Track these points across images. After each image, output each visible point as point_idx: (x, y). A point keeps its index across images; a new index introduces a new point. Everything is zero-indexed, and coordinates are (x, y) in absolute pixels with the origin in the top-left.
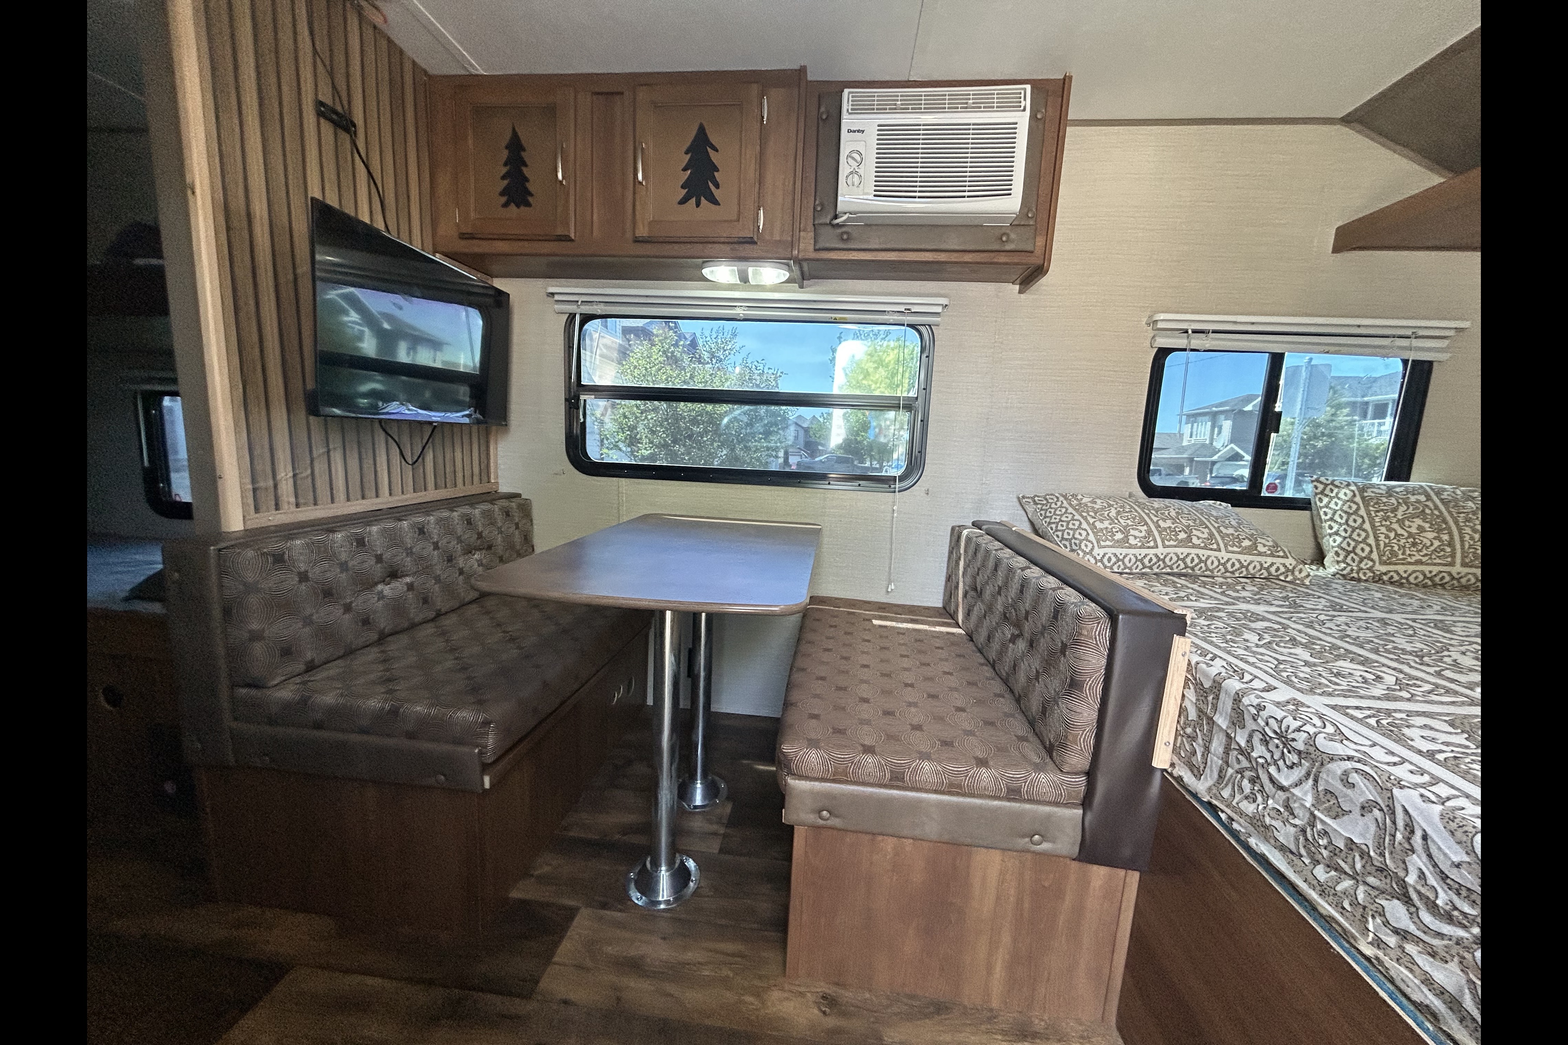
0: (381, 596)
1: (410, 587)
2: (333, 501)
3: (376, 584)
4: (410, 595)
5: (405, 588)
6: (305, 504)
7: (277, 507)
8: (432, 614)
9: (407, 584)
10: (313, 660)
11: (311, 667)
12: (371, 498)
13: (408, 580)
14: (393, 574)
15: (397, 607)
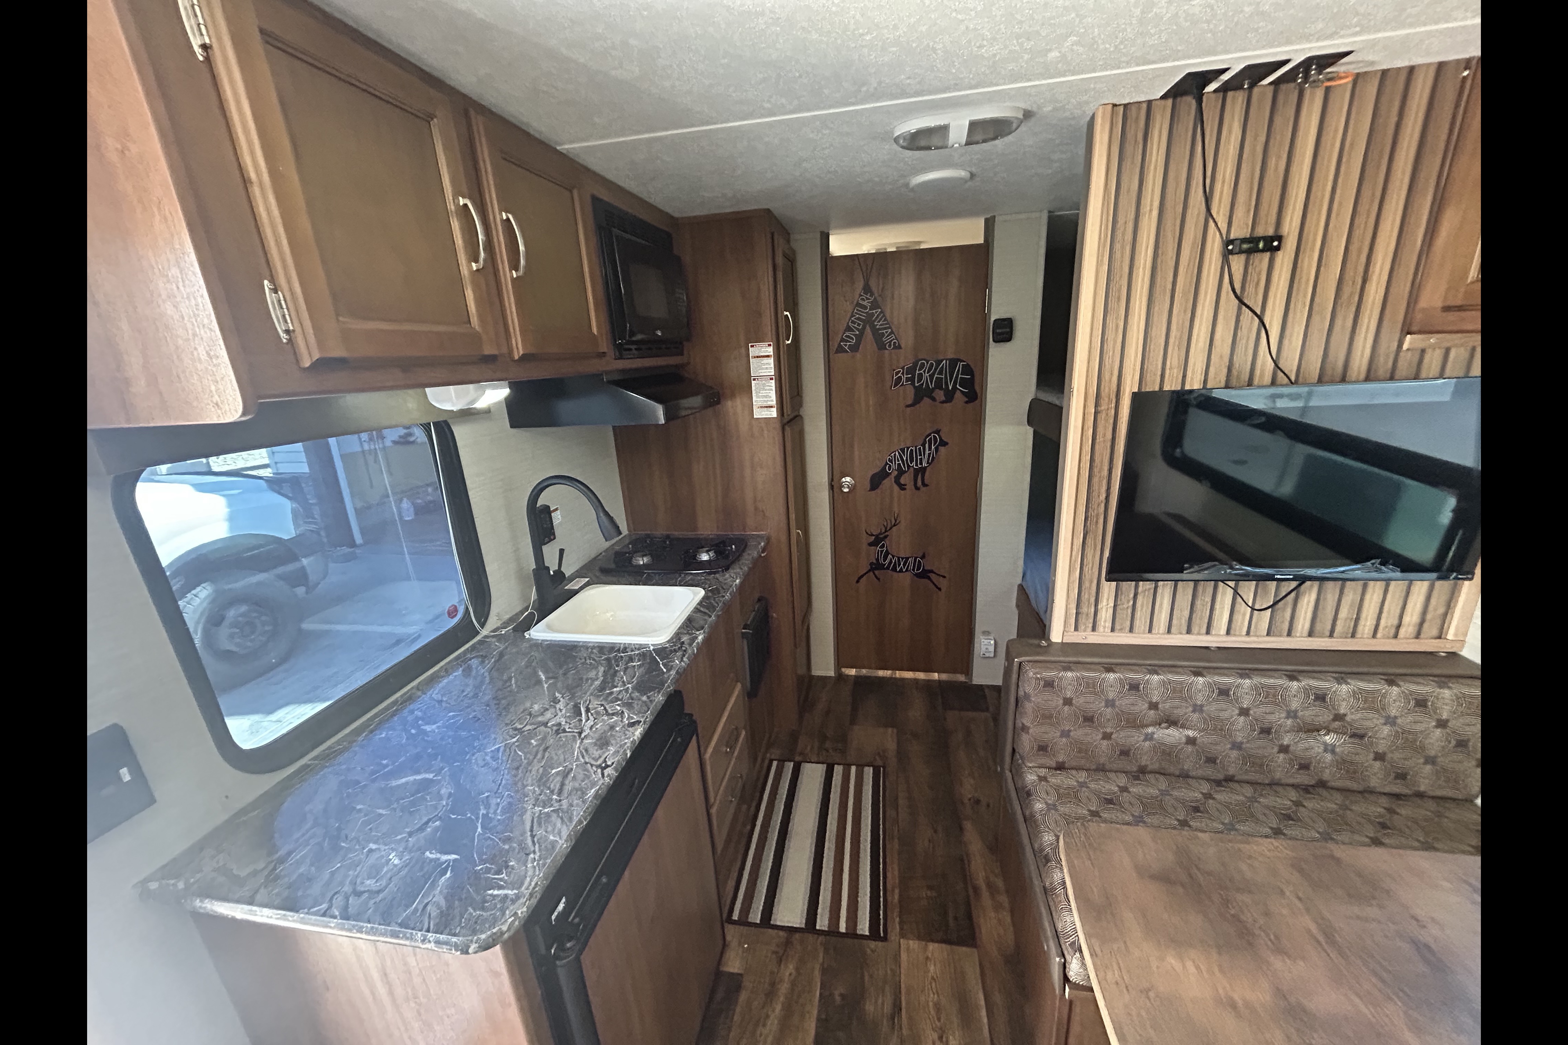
0: (1149, 737)
1: (1191, 741)
2: (1150, 631)
3: (1147, 726)
4: (1190, 748)
5: (1184, 740)
6: (1121, 630)
7: (1094, 629)
8: (1220, 776)
9: (1188, 737)
10: (1064, 763)
11: (1060, 767)
12: (1199, 634)
13: (1190, 733)
14: (1172, 722)
15: (1167, 752)
